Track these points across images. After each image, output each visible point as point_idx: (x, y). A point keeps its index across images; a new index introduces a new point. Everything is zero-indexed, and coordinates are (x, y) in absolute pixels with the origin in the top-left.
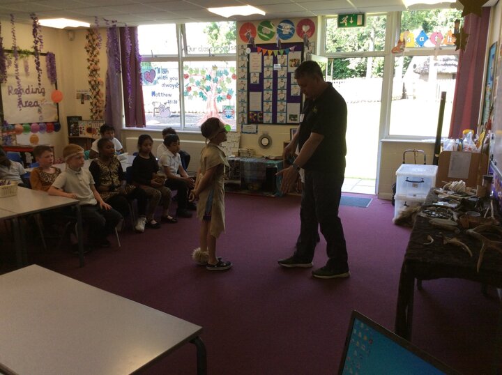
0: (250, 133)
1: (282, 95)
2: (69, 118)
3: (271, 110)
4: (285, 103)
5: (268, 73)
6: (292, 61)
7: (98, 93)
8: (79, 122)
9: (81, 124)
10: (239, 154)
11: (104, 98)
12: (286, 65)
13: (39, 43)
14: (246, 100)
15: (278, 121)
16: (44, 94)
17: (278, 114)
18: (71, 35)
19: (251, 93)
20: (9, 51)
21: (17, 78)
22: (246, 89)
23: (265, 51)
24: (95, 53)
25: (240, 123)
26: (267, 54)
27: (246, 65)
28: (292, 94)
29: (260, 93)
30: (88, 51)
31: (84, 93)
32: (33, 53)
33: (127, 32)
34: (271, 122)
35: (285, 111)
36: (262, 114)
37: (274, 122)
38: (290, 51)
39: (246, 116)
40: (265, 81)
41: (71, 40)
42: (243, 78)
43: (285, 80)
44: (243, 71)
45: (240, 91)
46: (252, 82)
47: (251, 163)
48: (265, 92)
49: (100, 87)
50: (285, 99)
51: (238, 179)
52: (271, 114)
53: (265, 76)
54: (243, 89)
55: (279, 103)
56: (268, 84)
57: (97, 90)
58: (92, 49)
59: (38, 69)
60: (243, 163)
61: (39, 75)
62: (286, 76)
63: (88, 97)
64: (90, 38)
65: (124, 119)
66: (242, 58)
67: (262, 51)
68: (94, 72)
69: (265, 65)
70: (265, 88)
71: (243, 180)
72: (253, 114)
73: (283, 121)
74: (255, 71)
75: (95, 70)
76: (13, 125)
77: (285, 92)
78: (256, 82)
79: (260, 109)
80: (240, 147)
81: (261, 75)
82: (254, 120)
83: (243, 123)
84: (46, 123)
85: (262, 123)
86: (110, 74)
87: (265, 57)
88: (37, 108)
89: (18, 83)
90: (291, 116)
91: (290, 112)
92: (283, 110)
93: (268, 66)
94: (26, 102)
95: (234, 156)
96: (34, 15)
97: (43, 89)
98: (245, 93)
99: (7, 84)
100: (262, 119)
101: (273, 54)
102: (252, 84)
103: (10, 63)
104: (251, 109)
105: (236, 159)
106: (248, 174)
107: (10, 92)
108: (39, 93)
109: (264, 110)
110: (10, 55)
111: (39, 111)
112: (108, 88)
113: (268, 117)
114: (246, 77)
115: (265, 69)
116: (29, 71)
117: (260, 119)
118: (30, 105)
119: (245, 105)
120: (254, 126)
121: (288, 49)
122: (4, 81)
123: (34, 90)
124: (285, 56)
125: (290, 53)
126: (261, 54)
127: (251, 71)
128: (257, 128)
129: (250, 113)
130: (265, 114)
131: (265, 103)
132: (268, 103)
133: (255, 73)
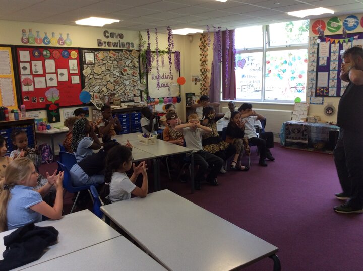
0: (317, 104)
2: (187, 94)
3: (336, 86)
5: (335, 57)
7: (205, 77)
8: (193, 97)
9: (194, 98)
10: (307, 120)
11: (210, 81)
13: (172, 46)
14: (315, 78)
15: (341, 95)
16: (172, 78)
17: (342, 89)
18: (190, 38)
19: (319, 73)
20: (154, 52)
21: (158, 69)
22: (315, 70)
23: (332, 40)
24: (205, 50)
25: (309, 96)
26: (334, 42)
27: (316, 52)
29: (327, 73)
30: (201, 49)
31: (197, 77)
32: (167, 53)
33: (228, 34)
36: (327, 89)
37: (338, 95)
38: (354, 39)
39: (314, 90)
40: (331, 63)
41: (191, 42)
42: (313, 61)
44: (313, 56)
45: (310, 71)
46: (320, 64)
47: (317, 128)
48: (331, 72)
49: (207, 73)
51: (305, 139)
52: (335, 89)
53: (332, 59)
54: (313, 70)
56: (334, 65)
57: (205, 75)
58: (203, 47)
59: (170, 63)
60: (310, 127)
61: (171, 67)
63: (200, 80)
64: (203, 40)
65: (222, 95)
66: (313, 47)
67: (329, 40)
68: (204, 62)
69: (332, 51)
71: (309, 140)
72: (320, 89)
74: (323, 56)
75: (205, 62)
76: (154, 99)
78: (324, 64)
79: (326, 85)
80: (308, 115)
81: (329, 59)
82: (321, 93)
83: (311, 96)
84: (172, 97)
85: (327, 96)
86: (214, 64)
87: (332, 45)
88: (168, 87)
89: (158, 72)
92: (346, 86)
93: (335, 52)
94: (162, 84)
95: (303, 121)
96: (169, 27)
97: (172, 75)
98: (315, 73)
99: (151, 73)
100: (328, 92)
101: (339, 42)
102: (320, 66)
103: (153, 60)
104: (318, 85)
105: (304, 124)
106: (314, 136)
107: (153, 78)
108: (170, 78)
109: (330, 86)
110: (154, 54)
111: (169, 90)
112: (212, 73)
113: (333, 92)
114: (316, 61)
115: (332, 54)
116: (165, 64)
117: (326, 92)
118: (164, 86)
119: (314, 82)
120: (321, 98)
121: (353, 38)
122: (150, 71)
123: (167, 76)
124: (350, 44)
125: (354, 41)
126: (329, 43)
127: (320, 56)
128: (323, 100)
129: (318, 88)
130: (330, 89)
131: (330, 81)
132: (333, 81)
133: (323, 58)
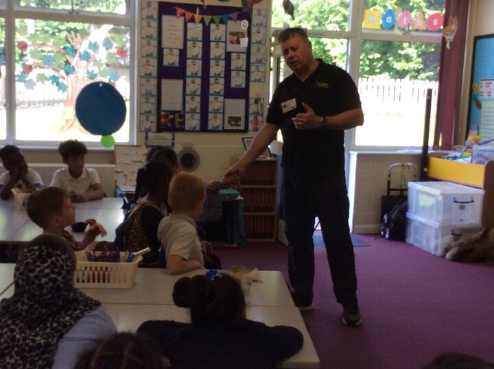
1: (217, 87)
4: (221, 99)
6: (232, 34)
12: (223, 39)
15: (210, 127)
17: (211, 116)
19: (165, 82)
23: (189, 15)
26: (192, 20)
28: (233, 85)
29: (180, 82)
34: (198, 128)
35: (221, 111)
36: (182, 116)
37: (204, 128)
38: (230, 19)
40: (189, 62)
43: (222, 63)
44: (149, 44)
46: (166, 63)
48: (188, 80)
50: (222, 93)
52: (198, 116)
55: (211, 98)
62: (223, 57)
66: (148, 23)
67: (184, 15)
70: (189, 73)
72: (166, 116)
73: (218, 127)
77: (222, 81)
78: (174, 63)
79: (178, 107)
81: (183, 53)
82: (169, 125)
85: (182, 130)
87: (190, 25)
90: (231, 119)
91: (228, 114)
92: (218, 110)
100: (183, 123)
101: (202, 21)
102: (167, 68)
104: (166, 106)
109: (187, 109)
113: (193, 121)
115: (189, 44)
117: (180, 123)
119: (153, 100)
120: (168, 136)
121: (227, 16)
124: (222, 27)
125: (230, 22)
126: (182, 19)
127: (164, 45)
128: (173, 139)
129: (162, 113)
130: (188, 116)
131: (188, 98)
132: (193, 99)
133: (171, 49)
